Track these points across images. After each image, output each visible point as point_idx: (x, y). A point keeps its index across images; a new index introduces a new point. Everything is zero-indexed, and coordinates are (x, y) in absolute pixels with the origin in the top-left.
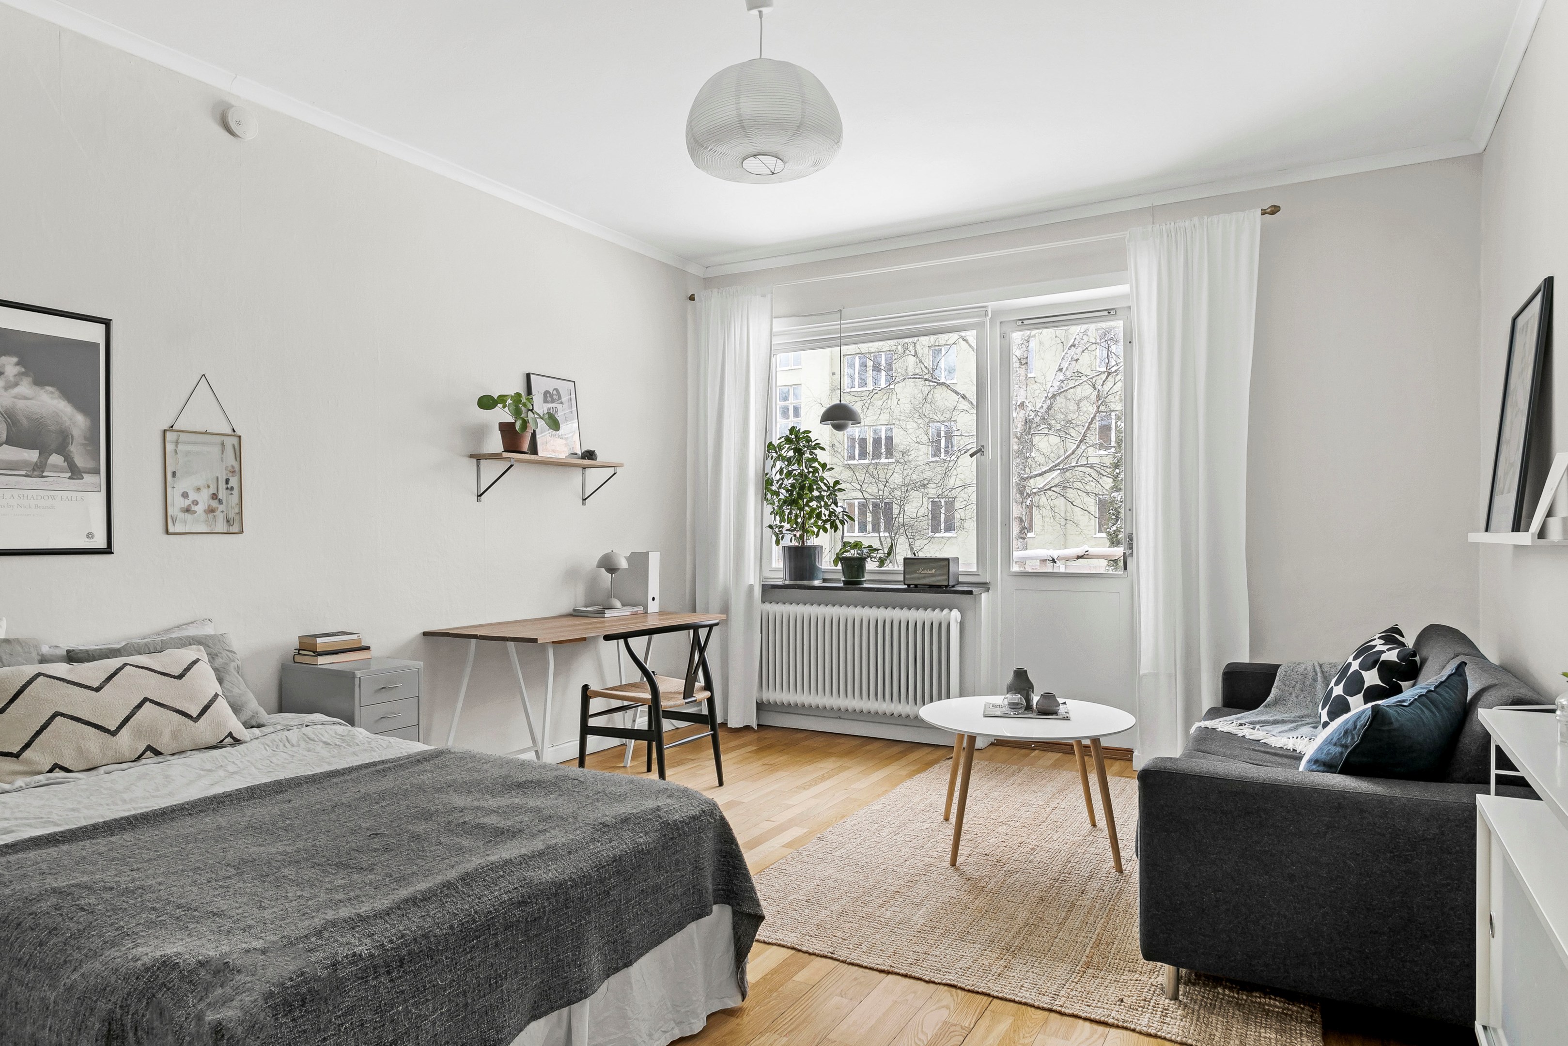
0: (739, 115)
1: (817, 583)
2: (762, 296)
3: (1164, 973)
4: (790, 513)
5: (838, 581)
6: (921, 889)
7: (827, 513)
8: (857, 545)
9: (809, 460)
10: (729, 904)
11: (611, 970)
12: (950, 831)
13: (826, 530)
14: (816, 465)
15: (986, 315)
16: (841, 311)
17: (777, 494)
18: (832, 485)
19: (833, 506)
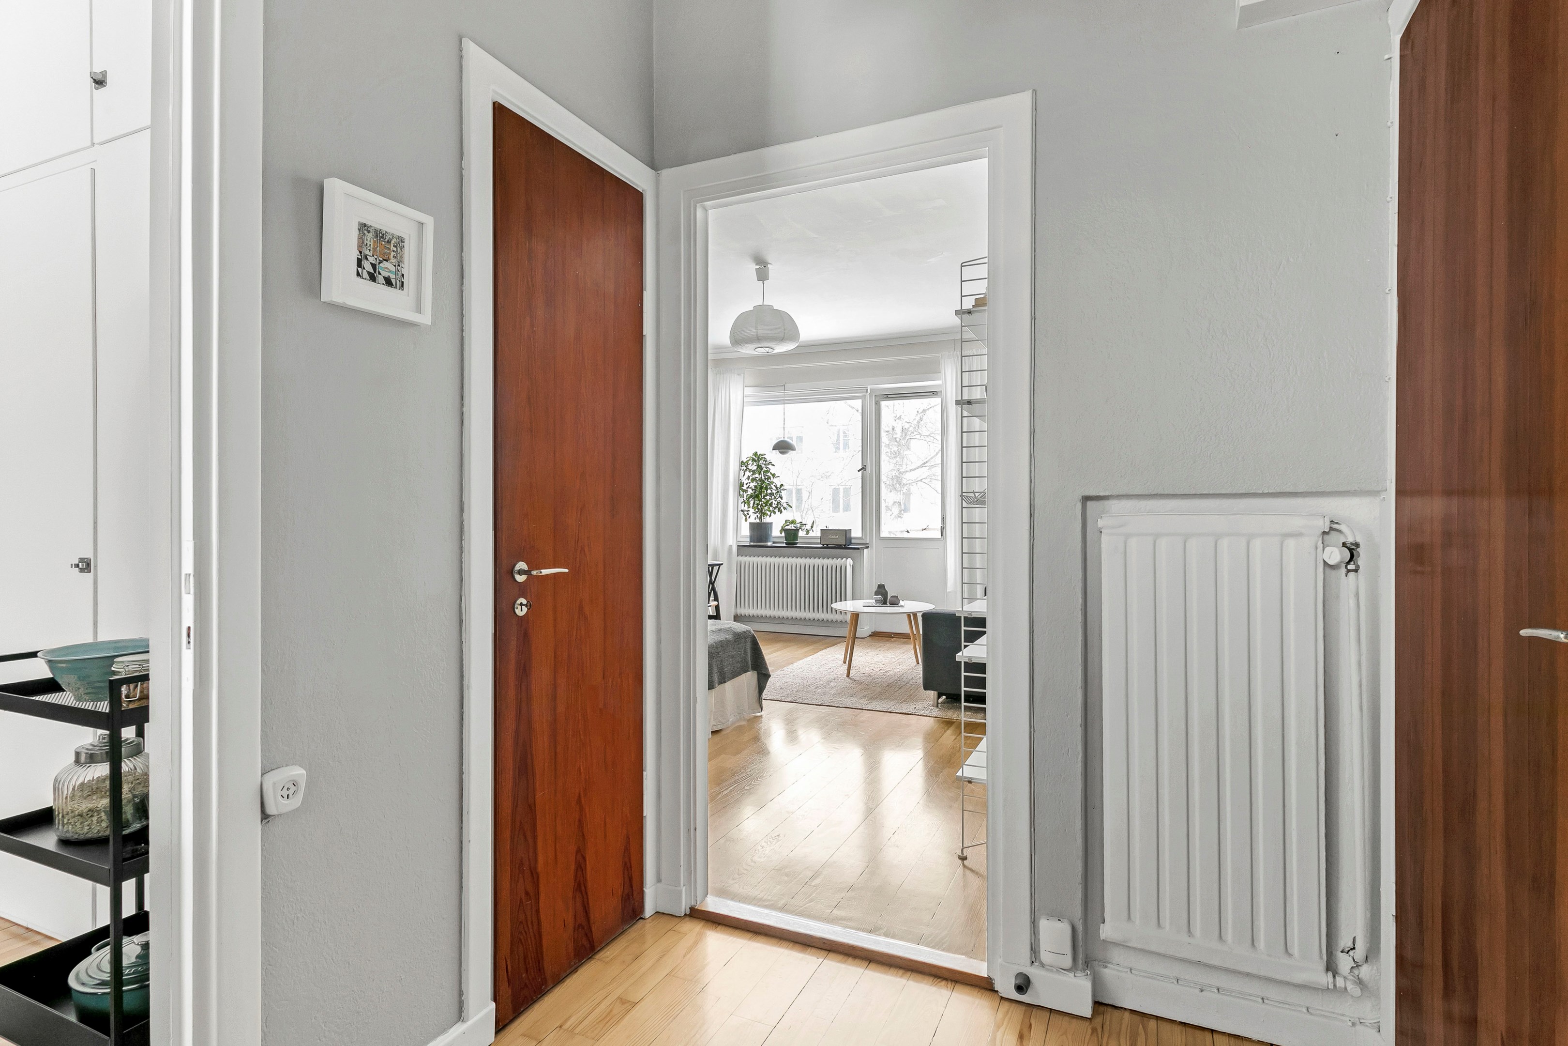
0: (757, 335)
1: (769, 544)
2: (738, 375)
3: (932, 694)
4: (754, 503)
5: (783, 543)
6: (833, 684)
7: (776, 503)
8: (793, 522)
9: (765, 472)
10: (756, 670)
11: (720, 683)
12: (846, 666)
13: (775, 513)
14: (769, 474)
15: (867, 392)
16: (784, 385)
17: (746, 491)
18: (779, 486)
19: (779, 499)
